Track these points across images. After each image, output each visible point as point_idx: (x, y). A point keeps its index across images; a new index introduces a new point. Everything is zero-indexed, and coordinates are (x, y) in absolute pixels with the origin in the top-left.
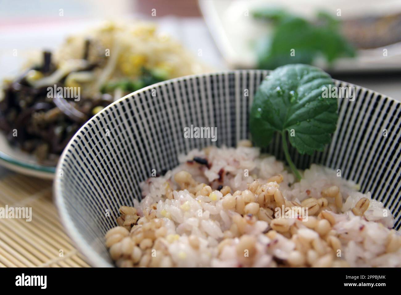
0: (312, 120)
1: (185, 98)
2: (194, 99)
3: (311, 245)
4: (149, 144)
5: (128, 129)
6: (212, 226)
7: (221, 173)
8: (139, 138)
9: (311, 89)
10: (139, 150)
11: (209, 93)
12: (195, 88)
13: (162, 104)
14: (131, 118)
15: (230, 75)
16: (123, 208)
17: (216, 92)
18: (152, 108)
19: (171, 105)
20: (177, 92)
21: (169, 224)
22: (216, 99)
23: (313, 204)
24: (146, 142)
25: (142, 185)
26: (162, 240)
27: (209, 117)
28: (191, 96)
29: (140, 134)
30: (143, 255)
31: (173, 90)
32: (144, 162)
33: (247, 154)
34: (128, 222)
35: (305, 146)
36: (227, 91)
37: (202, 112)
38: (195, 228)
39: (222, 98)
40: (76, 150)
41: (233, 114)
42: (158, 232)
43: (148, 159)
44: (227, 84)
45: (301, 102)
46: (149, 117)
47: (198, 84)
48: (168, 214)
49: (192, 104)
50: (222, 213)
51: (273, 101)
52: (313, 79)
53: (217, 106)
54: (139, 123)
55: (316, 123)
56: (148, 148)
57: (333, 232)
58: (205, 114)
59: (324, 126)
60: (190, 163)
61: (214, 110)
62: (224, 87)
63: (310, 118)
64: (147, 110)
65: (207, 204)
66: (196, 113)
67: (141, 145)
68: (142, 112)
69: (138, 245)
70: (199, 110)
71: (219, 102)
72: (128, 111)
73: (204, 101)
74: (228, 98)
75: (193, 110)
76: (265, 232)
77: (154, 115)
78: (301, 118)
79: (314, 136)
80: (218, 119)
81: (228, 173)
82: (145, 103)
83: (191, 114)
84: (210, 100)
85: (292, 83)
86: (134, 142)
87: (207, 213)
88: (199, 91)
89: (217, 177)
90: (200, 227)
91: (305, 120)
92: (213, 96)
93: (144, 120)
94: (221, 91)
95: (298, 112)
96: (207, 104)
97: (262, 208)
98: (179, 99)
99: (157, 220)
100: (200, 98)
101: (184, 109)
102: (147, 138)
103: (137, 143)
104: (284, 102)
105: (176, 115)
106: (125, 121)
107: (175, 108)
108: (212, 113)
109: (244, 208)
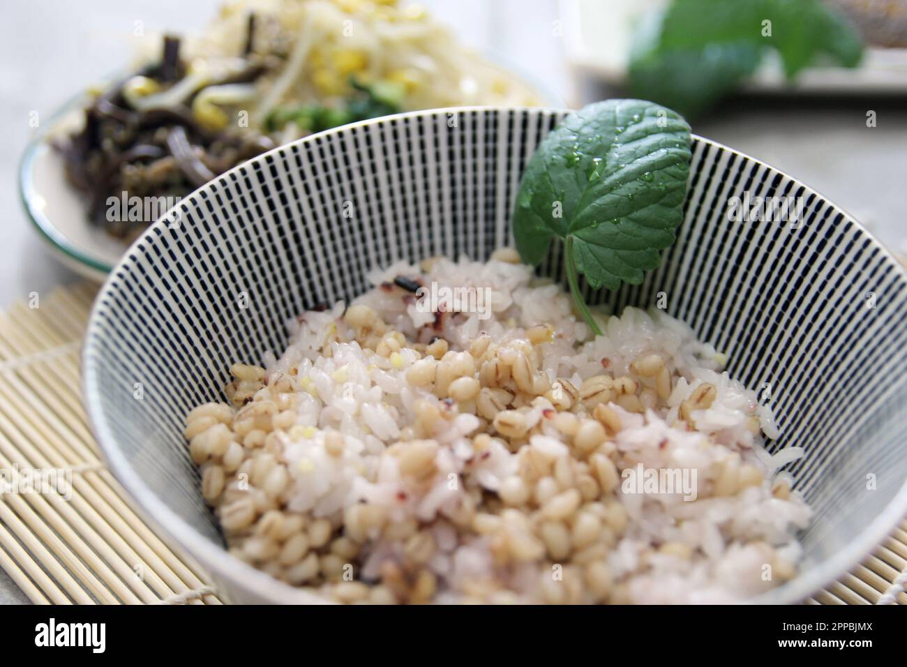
0: (623, 221)
1: (392, 157)
2: (411, 162)
3: (552, 469)
4: (312, 246)
5: (268, 215)
6: (381, 417)
7: (438, 315)
8: (289, 235)
9: (635, 156)
10: (290, 257)
11: (444, 149)
12: (415, 138)
13: (342, 169)
14: (275, 195)
15: (487, 113)
16: (237, 369)
17: (457, 147)
18: (322, 176)
19: (362, 172)
20: (377, 146)
21: (308, 404)
22: (458, 162)
23: (601, 387)
24: (305, 242)
25: (291, 324)
26: (281, 434)
27: (440, 197)
28: (404, 155)
29: (292, 226)
30: (244, 459)
31: (368, 140)
32: (298, 280)
33: (503, 277)
34: (241, 395)
35: (603, 270)
36: (480, 146)
37: (426, 186)
38: (349, 417)
39: (469, 161)
40: (148, 256)
41: (491, 193)
42: (278, 419)
43: (308, 275)
44: (481, 132)
45: (607, 182)
46: (315, 194)
47: (421, 130)
48: (312, 386)
49: (406, 169)
50: (405, 392)
51: (554, 176)
52: (647, 133)
53: (458, 175)
54: (292, 204)
55: (631, 226)
56: (308, 254)
57: (609, 446)
58: (433, 192)
59: (646, 232)
60: (386, 287)
61: (453, 183)
62: (474, 140)
63: (619, 216)
64: (310, 180)
65: (383, 372)
66: (414, 188)
67: (293, 247)
68: (299, 184)
69: (241, 441)
70: (420, 181)
71: (464, 169)
72: (269, 181)
73: (431, 165)
74: (481, 160)
75: (408, 183)
76: (471, 437)
77: (326, 190)
78: (602, 215)
79: (622, 253)
80: (459, 202)
81: (456, 314)
82: (306, 166)
83: (403, 190)
84: (445, 164)
85: (600, 139)
86: (278, 241)
87: (378, 390)
88: (422, 145)
89: (432, 319)
90: (358, 415)
91: (609, 219)
92: (451, 155)
93: (303, 199)
94: (469, 147)
95: (598, 202)
96: (439, 171)
97: (486, 389)
98: (379, 159)
99: (284, 397)
100: (424, 160)
101: (389, 180)
102: (308, 234)
103: (285, 244)
104: (577, 179)
105: (372, 191)
106: (262, 201)
107: (369, 177)
108: (446, 190)
109: (448, 385)
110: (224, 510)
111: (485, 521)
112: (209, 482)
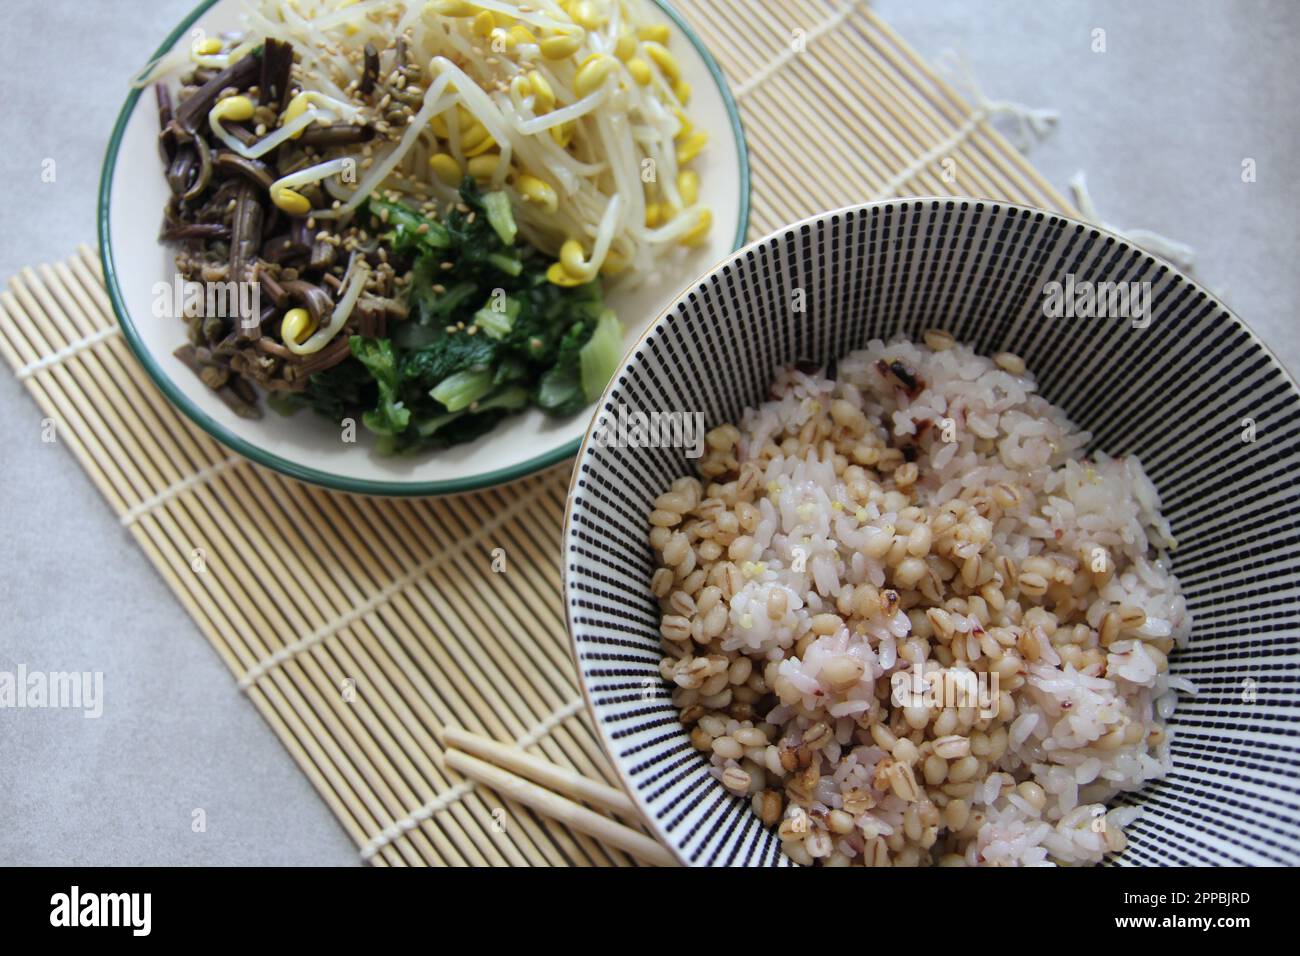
1: (935, 237)
2: (954, 245)
4: (822, 305)
5: (787, 282)
7: (922, 426)
10: (796, 316)
11: (993, 241)
12: (967, 225)
13: (879, 241)
14: (800, 263)
15: (1054, 220)
16: (713, 437)
17: (1007, 243)
18: (855, 245)
19: (899, 245)
20: (923, 224)
22: (1002, 256)
24: (817, 302)
26: (733, 570)
27: (970, 280)
28: (949, 237)
29: (809, 289)
32: (798, 333)
34: (711, 466)
36: (1032, 249)
37: (960, 268)
39: (1014, 258)
42: (737, 545)
43: (810, 328)
44: (1038, 237)
46: (842, 262)
47: (977, 218)
48: (776, 494)
49: (945, 250)
50: (857, 556)
53: (997, 266)
54: (815, 270)
56: (816, 311)
58: (966, 274)
60: (883, 367)
61: (989, 271)
62: (1028, 241)
64: (842, 248)
65: (844, 517)
66: (947, 268)
68: (828, 253)
70: (955, 263)
71: (1006, 263)
72: (799, 250)
73: (974, 252)
75: (942, 262)
77: (855, 258)
80: (988, 289)
81: (936, 430)
82: (842, 236)
84: (987, 253)
88: (971, 232)
89: (911, 429)
93: (829, 266)
96: (978, 259)
98: (920, 236)
99: (747, 510)
100: (967, 245)
102: (822, 295)
105: (902, 263)
106: (785, 269)
107: (904, 251)
108: (980, 276)
109: (900, 561)
110: (667, 619)
111: (882, 734)
112: (659, 583)
